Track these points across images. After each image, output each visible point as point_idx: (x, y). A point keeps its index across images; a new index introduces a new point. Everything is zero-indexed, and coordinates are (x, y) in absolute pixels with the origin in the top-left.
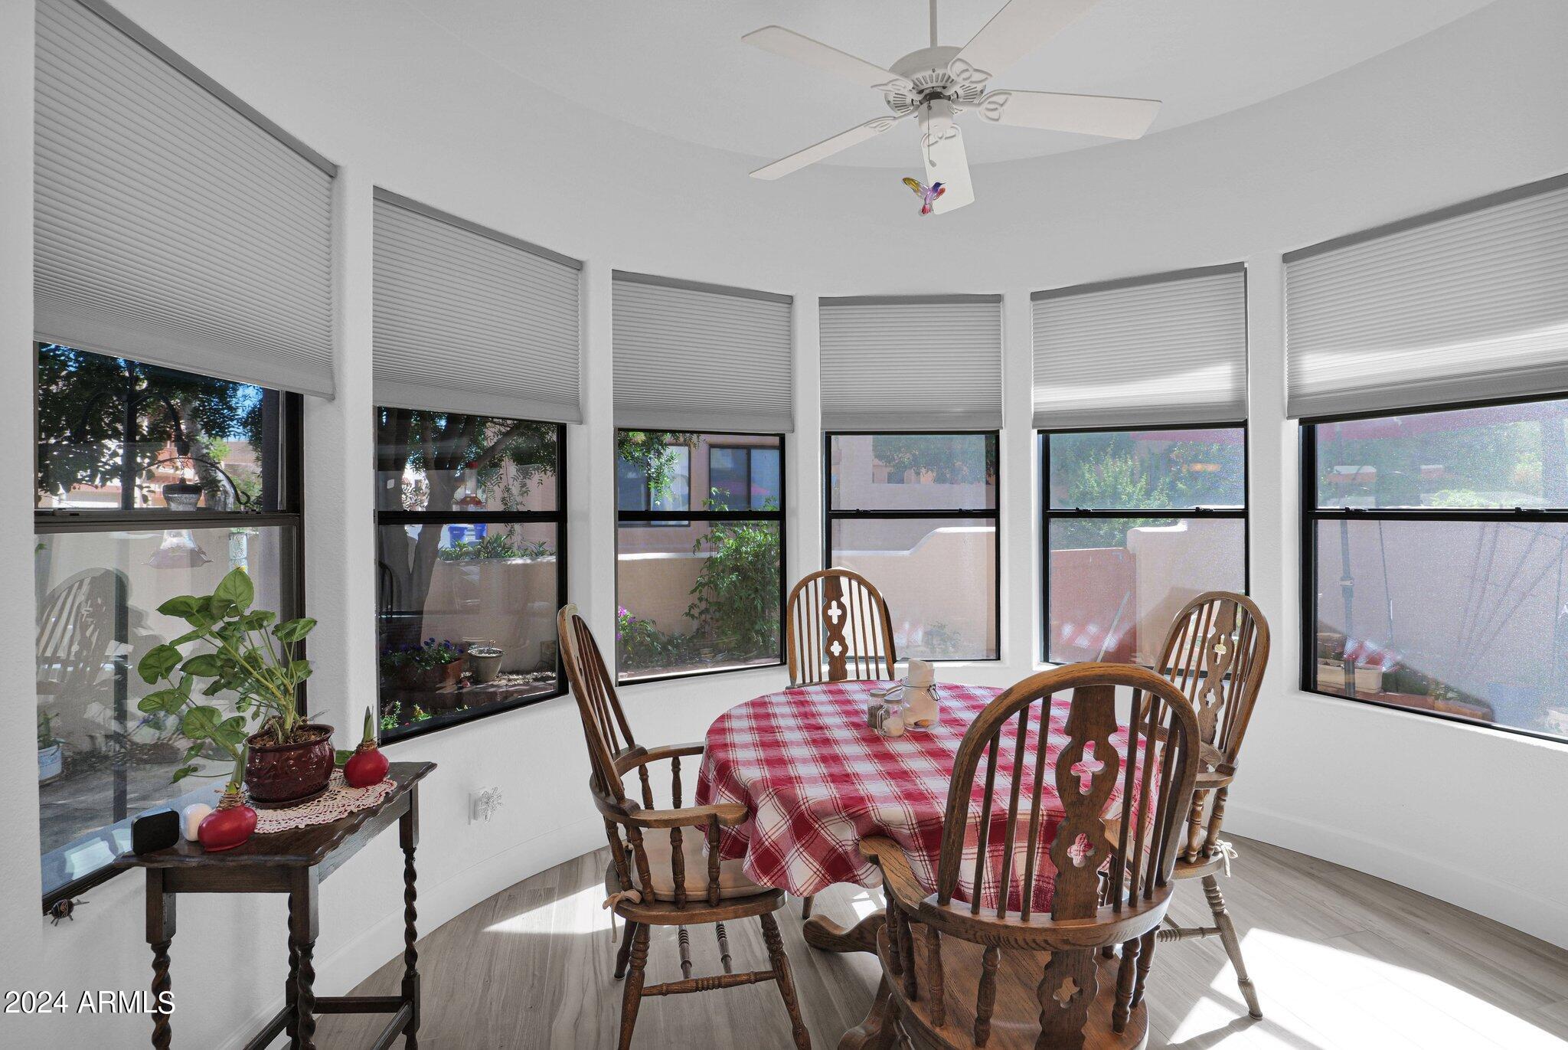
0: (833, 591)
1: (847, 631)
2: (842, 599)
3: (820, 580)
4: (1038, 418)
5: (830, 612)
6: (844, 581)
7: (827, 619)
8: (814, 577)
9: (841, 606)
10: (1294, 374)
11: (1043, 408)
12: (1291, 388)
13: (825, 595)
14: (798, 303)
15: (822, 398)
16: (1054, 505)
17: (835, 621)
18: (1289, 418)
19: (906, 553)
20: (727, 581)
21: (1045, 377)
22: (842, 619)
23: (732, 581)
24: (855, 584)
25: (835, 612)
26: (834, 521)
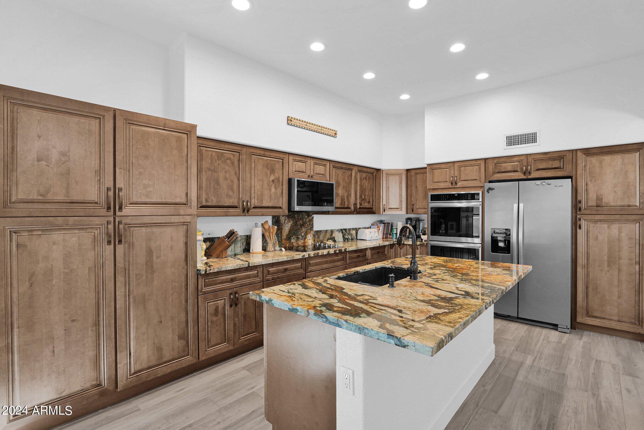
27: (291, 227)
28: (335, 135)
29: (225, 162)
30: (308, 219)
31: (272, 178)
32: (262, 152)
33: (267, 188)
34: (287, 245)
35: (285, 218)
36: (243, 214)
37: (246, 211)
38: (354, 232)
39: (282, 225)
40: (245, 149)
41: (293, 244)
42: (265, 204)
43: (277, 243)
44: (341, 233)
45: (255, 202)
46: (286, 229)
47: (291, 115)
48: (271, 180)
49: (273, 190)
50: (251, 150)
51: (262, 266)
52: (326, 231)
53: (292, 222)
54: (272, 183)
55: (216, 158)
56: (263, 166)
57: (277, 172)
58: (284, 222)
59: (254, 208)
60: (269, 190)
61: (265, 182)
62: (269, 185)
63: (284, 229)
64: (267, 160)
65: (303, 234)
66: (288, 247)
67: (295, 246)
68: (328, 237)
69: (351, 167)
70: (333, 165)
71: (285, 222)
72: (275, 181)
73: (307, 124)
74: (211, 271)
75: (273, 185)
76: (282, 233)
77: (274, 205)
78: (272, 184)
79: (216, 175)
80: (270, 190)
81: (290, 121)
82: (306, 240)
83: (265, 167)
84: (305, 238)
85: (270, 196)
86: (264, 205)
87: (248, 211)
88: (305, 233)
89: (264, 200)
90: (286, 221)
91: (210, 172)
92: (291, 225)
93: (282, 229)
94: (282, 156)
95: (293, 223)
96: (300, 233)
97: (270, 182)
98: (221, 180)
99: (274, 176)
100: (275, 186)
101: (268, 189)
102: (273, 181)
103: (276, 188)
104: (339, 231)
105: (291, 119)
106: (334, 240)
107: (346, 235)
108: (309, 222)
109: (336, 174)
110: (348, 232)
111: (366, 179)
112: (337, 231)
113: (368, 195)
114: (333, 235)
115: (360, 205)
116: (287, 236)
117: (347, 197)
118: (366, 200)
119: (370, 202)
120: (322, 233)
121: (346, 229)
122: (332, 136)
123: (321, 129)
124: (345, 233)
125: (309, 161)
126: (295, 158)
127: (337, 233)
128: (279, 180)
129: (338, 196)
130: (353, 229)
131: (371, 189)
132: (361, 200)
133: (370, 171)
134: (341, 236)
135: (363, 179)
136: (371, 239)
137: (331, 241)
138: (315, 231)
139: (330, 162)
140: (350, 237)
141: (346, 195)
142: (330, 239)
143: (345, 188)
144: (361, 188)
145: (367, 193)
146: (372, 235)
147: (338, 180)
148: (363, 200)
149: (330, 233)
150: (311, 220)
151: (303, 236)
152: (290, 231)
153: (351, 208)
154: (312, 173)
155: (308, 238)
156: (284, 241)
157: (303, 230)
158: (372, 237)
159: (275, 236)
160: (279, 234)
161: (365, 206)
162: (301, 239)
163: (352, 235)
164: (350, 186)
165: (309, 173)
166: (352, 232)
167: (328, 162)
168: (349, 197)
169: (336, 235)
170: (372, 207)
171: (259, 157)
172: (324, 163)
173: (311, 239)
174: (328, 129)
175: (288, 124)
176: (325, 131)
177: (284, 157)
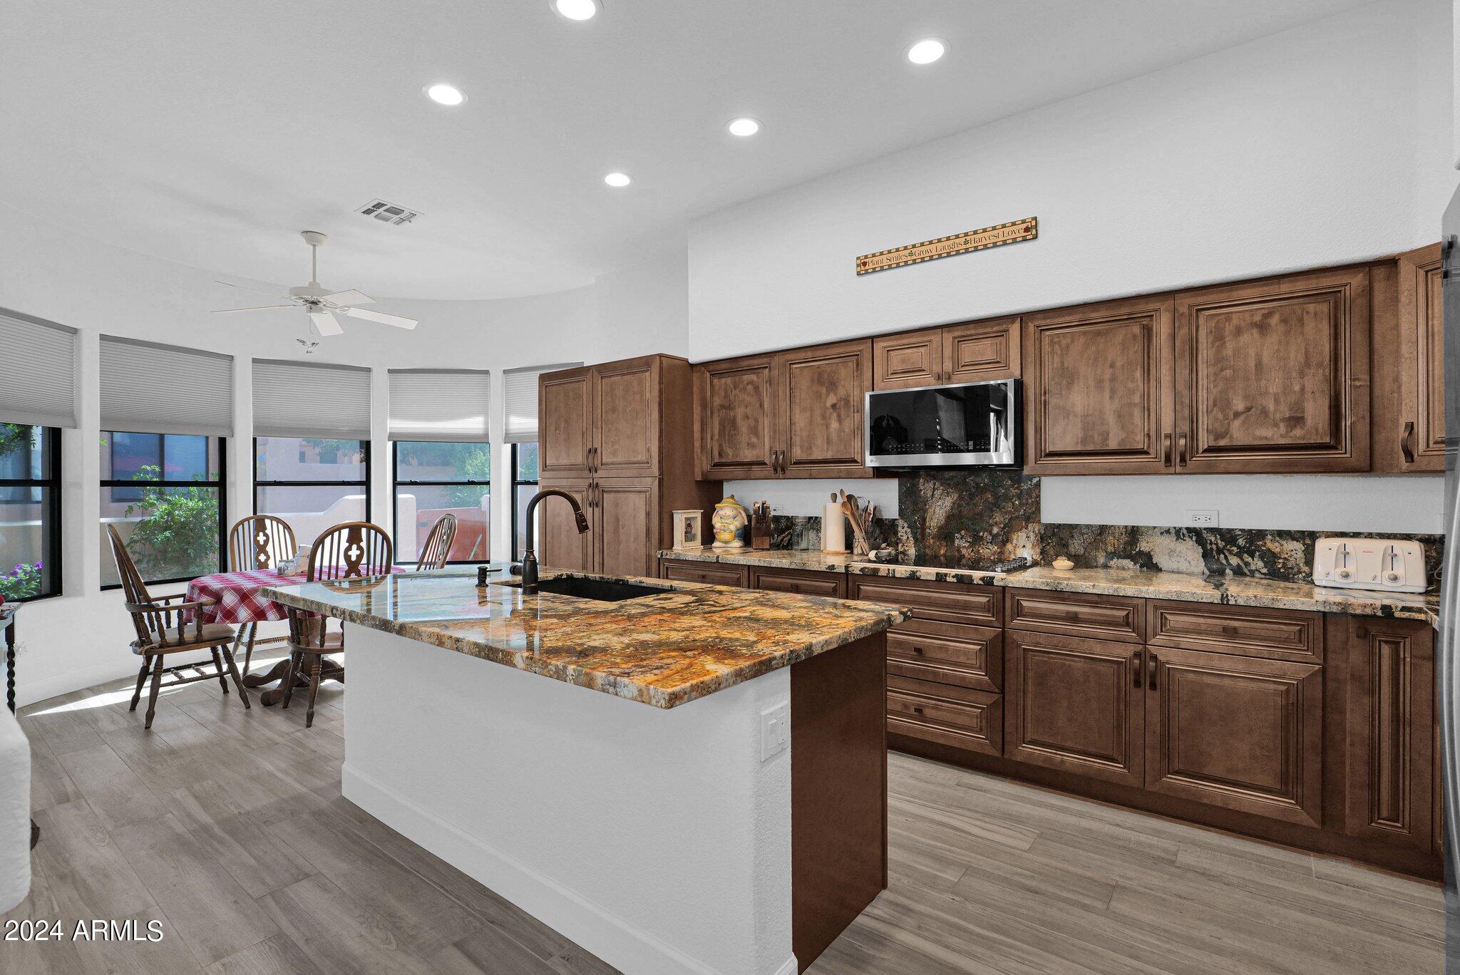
0: (260, 526)
1: (269, 548)
2: (266, 531)
3: (251, 521)
4: (391, 436)
5: (258, 538)
6: (268, 522)
7: (257, 542)
8: (248, 519)
9: (266, 535)
10: (507, 424)
11: (394, 431)
12: (506, 430)
13: (255, 529)
14: (237, 361)
15: (254, 417)
16: (399, 479)
17: (262, 543)
18: (505, 443)
19: (321, 514)
20: (160, 537)
21: (394, 415)
22: (266, 542)
23: (166, 537)
24: (274, 523)
25: (261, 538)
26: (259, 488)
27: (953, 508)
29: (745, 389)
30: (1017, 488)
31: (832, 399)
32: (809, 354)
34: (942, 552)
35: (935, 484)
36: (774, 476)
37: (779, 470)
38: (1291, 547)
39: (925, 502)
40: (776, 358)
41: (959, 551)
42: (817, 455)
43: (912, 542)
44: (1191, 543)
45: (798, 453)
46: (937, 510)
47: (866, 252)
48: (829, 404)
49: (834, 425)
50: (790, 356)
51: (746, 569)
52: (1103, 529)
53: (956, 496)
54: (832, 410)
55: (732, 386)
56: (812, 380)
57: (844, 386)
58: (929, 494)
59: (794, 464)
60: (824, 427)
61: (817, 413)
62: (824, 417)
63: (931, 511)
64: (819, 367)
65: (995, 530)
66: (944, 555)
67: (966, 555)
68: (1110, 548)
69: (1143, 307)
70: (1037, 323)
71: (933, 495)
72: (838, 407)
73: (914, 251)
74: (668, 557)
75: (835, 415)
76: (924, 520)
77: (838, 456)
78: (831, 414)
79: (732, 414)
80: (827, 426)
81: (865, 266)
82: (1009, 547)
83: (816, 382)
84: (1004, 543)
85: (828, 439)
86: (815, 457)
87: (783, 470)
88: (1004, 528)
89: (814, 448)
90: (937, 493)
91: (724, 411)
92: (954, 503)
93: (925, 511)
94: (854, 348)
95: (961, 497)
96: (985, 525)
97: (827, 408)
98: (739, 421)
99: (836, 394)
100: (839, 416)
101: (822, 424)
102: (834, 406)
103: (840, 420)
104: (1178, 533)
105: (866, 260)
106: (1149, 565)
107: (1230, 552)
108: (1019, 496)
109: (1057, 347)
110: (1241, 542)
111: (1262, 327)
112: (1168, 531)
113: (1287, 389)
114: (1143, 546)
115: (1211, 438)
116: (940, 528)
117: (1119, 416)
118: (1264, 412)
119: (1303, 418)
120: (1083, 534)
121: (1230, 531)
122: (1015, 241)
123: (967, 242)
124: (1221, 544)
125: (935, 338)
126: (891, 343)
127: (1168, 541)
128: (849, 401)
129: (1068, 415)
130: (1282, 534)
131: (1307, 364)
132: (1220, 416)
133: (1301, 286)
134: (1190, 555)
135: (1238, 331)
136: (1341, 582)
137: (1128, 563)
138: (1047, 526)
139: (1023, 318)
140: (1257, 564)
141: (1110, 408)
142: (1125, 558)
143: (1107, 384)
144: (1228, 373)
145: (1274, 384)
146: (1350, 568)
147: (1066, 365)
148: (1237, 415)
149: (1124, 538)
150: (1029, 492)
151: (998, 535)
152: (949, 518)
153: (1146, 453)
154: (948, 366)
155: (1015, 542)
156: (931, 541)
157: (998, 517)
158: (1347, 576)
159: (906, 525)
160: (915, 522)
161: (1261, 438)
162: (991, 543)
163: (1275, 556)
164: (1138, 374)
165: (936, 368)
166: (1274, 546)
167: (1013, 322)
168: (1131, 415)
169: (1161, 549)
170: (1327, 440)
171: (803, 365)
172: (994, 329)
173: (1029, 545)
174: (994, 228)
175: (859, 274)
176: (980, 240)
177: (861, 348)
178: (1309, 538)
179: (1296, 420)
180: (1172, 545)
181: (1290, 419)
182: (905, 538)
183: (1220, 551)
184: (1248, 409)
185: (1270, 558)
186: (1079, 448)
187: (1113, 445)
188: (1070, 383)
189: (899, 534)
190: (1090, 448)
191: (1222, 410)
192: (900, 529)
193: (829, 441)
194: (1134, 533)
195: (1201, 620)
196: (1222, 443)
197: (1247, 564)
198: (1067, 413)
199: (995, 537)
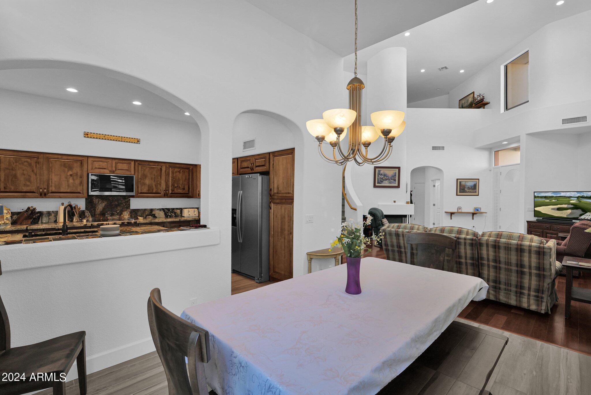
27: (105, 206)
28: (138, 141)
29: (22, 164)
30: (125, 201)
31: (70, 173)
32: (60, 157)
33: (65, 180)
34: (101, 219)
35: (99, 200)
36: (40, 197)
37: (43, 195)
38: (179, 211)
39: (96, 205)
40: (42, 155)
41: (107, 218)
43: (90, 217)
44: (162, 211)
45: (53, 189)
46: (100, 207)
47: (87, 131)
49: (71, 181)
50: (48, 156)
52: (145, 210)
53: (106, 203)
55: (14, 161)
56: (61, 165)
57: (75, 169)
58: (97, 202)
59: (51, 193)
61: (63, 176)
62: (66, 178)
63: (98, 207)
64: (64, 161)
65: (118, 212)
67: (110, 219)
68: (147, 214)
69: (160, 164)
70: (138, 163)
72: (73, 175)
73: (105, 136)
75: (71, 178)
76: (95, 210)
77: (72, 191)
79: (14, 172)
80: (68, 181)
81: (87, 135)
82: (122, 215)
83: (63, 166)
86: (62, 191)
87: (45, 195)
88: (120, 211)
89: (61, 188)
90: (100, 202)
91: (8, 170)
93: (95, 207)
94: (80, 158)
95: (108, 203)
96: (115, 210)
97: (68, 175)
98: (19, 175)
99: (72, 171)
100: (73, 178)
102: (71, 175)
103: (74, 180)
104: (160, 210)
105: (88, 134)
106: (154, 216)
107: (169, 213)
108: (125, 203)
109: (143, 169)
110: (171, 211)
111: (179, 172)
112: (158, 209)
113: (183, 184)
114: (153, 213)
115: (172, 191)
116: (101, 212)
117: (155, 186)
118: (180, 187)
119: (185, 189)
120: (141, 211)
121: (169, 208)
122: (135, 143)
123: (122, 139)
124: (167, 211)
125: (110, 161)
126: (95, 159)
127: (158, 211)
128: (78, 174)
129: (145, 185)
130: (177, 209)
131: (185, 179)
132: (173, 187)
133: (185, 166)
134: (162, 214)
135: (176, 172)
136: (189, 216)
137: (150, 217)
138: (132, 210)
139: (135, 161)
140: (173, 214)
141: (154, 184)
142: (150, 216)
143: (153, 179)
144: (174, 179)
145: (181, 182)
146: (190, 213)
147: (145, 173)
148: (176, 187)
149: (150, 211)
150: (127, 202)
151: (119, 213)
152: (104, 209)
153: (160, 194)
154: (114, 169)
155: (124, 214)
156: (98, 216)
157: (119, 208)
158: (189, 215)
159: (88, 212)
160: (92, 211)
161: (179, 192)
162: (117, 215)
163: (176, 213)
164: (159, 177)
165: (110, 169)
166: (176, 211)
167: (132, 161)
168: (158, 186)
169: (157, 213)
170: (188, 192)
171: (56, 160)
172: (127, 162)
173: (127, 215)
174: (130, 138)
175: (85, 137)
176: (126, 140)
177: (83, 159)
178: (181, 210)
179: (184, 189)
180: (159, 212)
181: (183, 188)
182: (88, 216)
183: (167, 213)
184: (177, 186)
185: (175, 213)
186: (147, 192)
187: (154, 191)
188: (146, 178)
189: (86, 215)
190: (150, 192)
191: (173, 186)
192: (86, 213)
193: (68, 186)
194: (152, 210)
195: (176, 224)
196: (173, 192)
197: (172, 215)
198: (144, 184)
199: (118, 213)
